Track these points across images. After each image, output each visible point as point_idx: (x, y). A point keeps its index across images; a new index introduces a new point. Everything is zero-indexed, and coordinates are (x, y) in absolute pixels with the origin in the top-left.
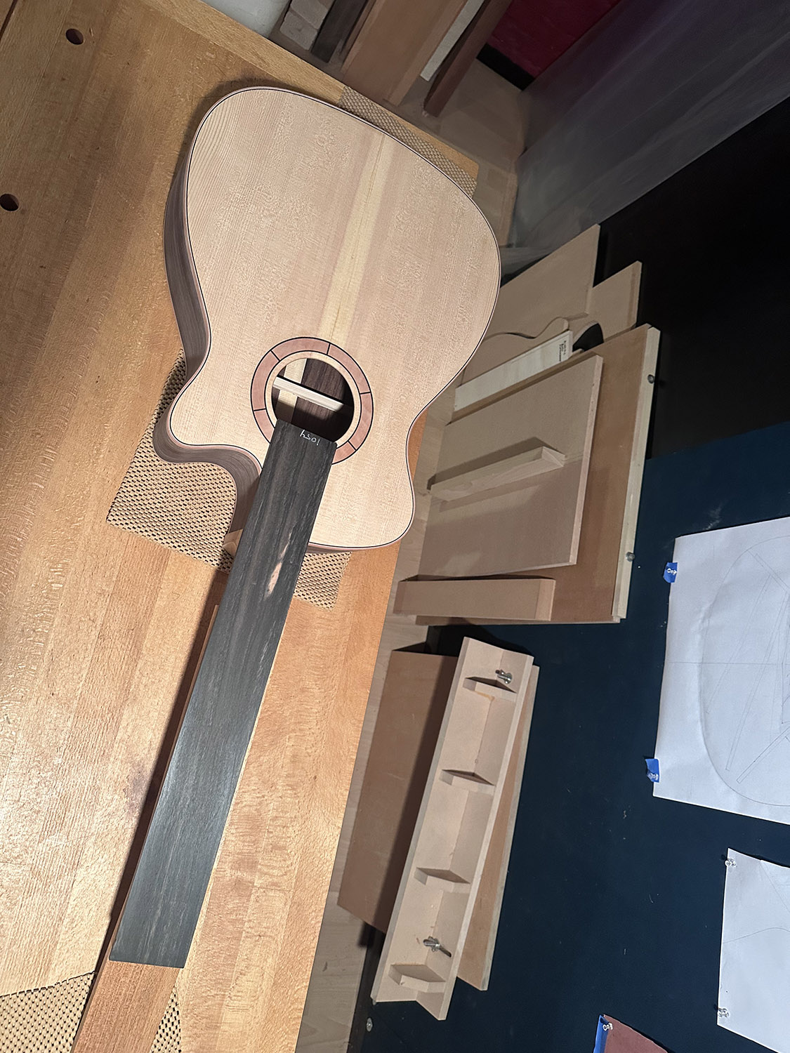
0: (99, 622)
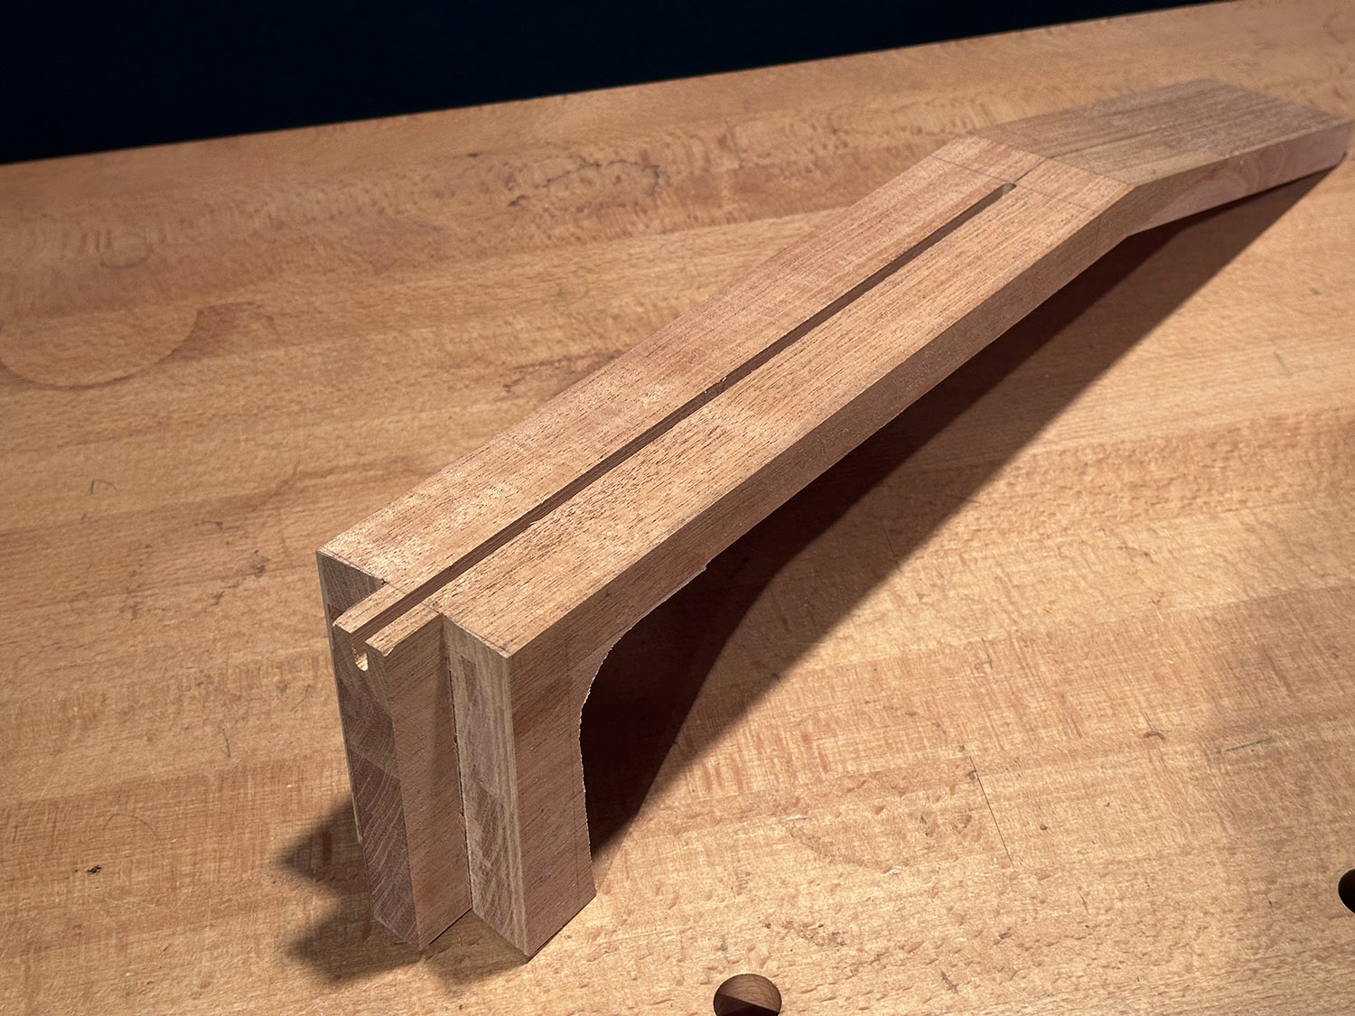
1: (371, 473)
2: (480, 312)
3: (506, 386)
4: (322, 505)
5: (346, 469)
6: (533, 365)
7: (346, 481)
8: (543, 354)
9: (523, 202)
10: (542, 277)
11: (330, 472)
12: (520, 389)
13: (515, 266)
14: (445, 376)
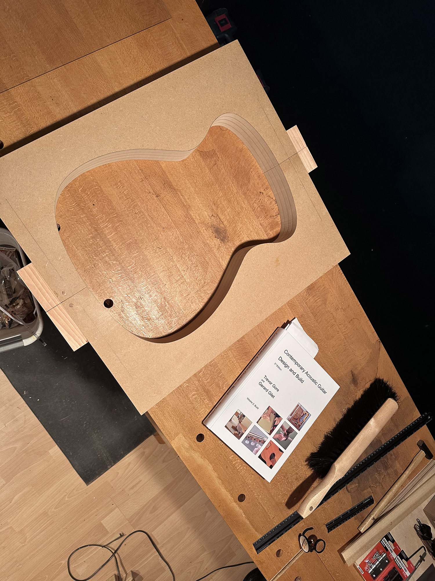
0: (152, 191)
1: (185, 203)
2: (229, 201)
3: (212, 215)
4: (175, 198)
5: (184, 198)
6: (219, 217)
7: (182, 199)
8: (222, 218)
9: (261, 194)
10: (242, 208)
11: (183, 196)
12: (213, 218)
13: (243, 201)
14: (211, 204)
